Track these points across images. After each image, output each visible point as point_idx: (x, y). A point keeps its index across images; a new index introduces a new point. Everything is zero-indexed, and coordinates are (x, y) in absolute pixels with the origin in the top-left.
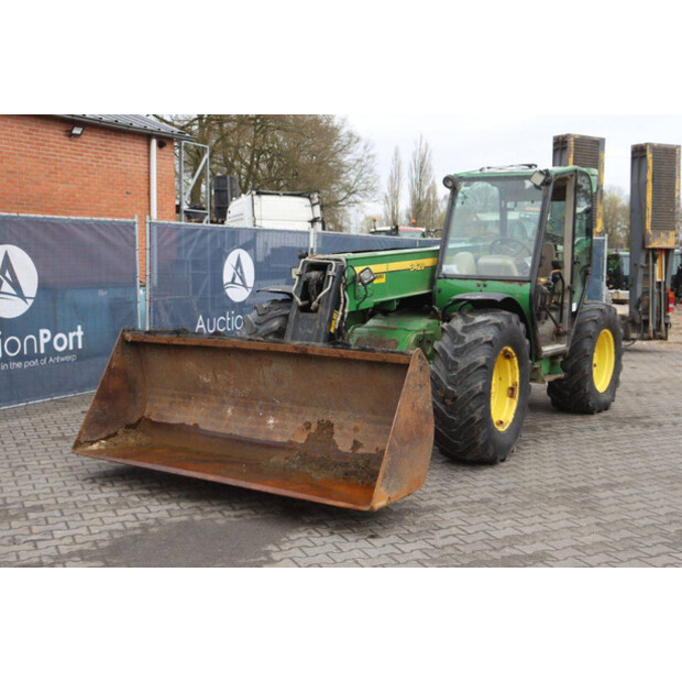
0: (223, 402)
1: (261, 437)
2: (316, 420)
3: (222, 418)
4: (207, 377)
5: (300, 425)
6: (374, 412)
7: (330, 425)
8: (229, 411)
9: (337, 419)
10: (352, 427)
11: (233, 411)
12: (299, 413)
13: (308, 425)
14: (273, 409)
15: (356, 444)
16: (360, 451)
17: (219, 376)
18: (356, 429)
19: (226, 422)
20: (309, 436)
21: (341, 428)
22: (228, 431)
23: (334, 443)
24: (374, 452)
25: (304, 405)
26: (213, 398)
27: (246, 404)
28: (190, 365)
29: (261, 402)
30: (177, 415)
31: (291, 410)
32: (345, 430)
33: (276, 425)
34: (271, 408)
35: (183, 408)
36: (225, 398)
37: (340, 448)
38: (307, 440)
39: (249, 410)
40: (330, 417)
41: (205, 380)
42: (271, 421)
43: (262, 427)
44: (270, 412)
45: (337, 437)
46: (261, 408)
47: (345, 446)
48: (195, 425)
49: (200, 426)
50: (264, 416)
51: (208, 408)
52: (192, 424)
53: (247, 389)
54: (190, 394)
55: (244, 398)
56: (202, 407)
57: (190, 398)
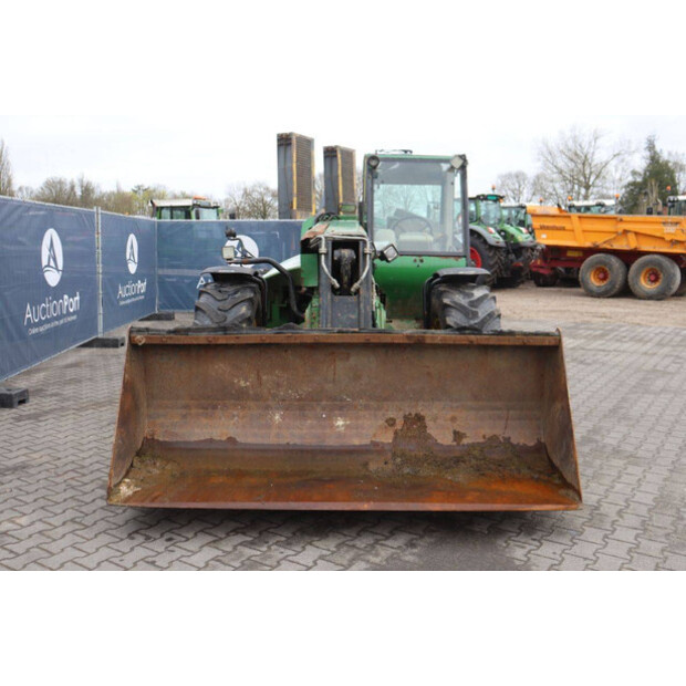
0: (267, 408)
1: (331, 442)
2: (401, 414)
3: (268, 426)
4: (246, 380)
5: (381, 422)
6: (476, 398)
7: (420, 418)
8: (277, 417)
9: (429, 411)
10: (449, 416)
11: (283, 417)
12: (379, 409)
13: (391, 422)
14: (341, 408)
15: (458, 436)
16: (465, 441)
17: (264, 378)
18: (453, 419)
19: (274, 431)
20: (396, 433)
21: (435, 419)
22: (283, 441)
23: (430, 437)
24: (482, 440)
25: (386, 399)
26: (251, 404)
27: (300, 406)
28: (220, 368)
29: (324, 403)
30: (197, 430)
31: (367, 407)
32: (440, 421)
33: (347, 427)
34: (338, 405)
35: (204, 421)
36: (270, 403)
37: (439, 441)
38: (395, 438)
39: (307, 412)
40: (421, 409)
41: (242, 384)
42: (340, 423)
43: (328, 431)
44: (337, 412)
45: (432, 430)
46: (324, 409)
47: (445, 439)
48: (231, 440)
49: (238, 440)
50: (329, 418)
51: (243, 417)
52: (224, 438)
53: (306, 389)
54: (215, 402)
55: (299, 400)
56: (234, 416)
57: (215, 407)
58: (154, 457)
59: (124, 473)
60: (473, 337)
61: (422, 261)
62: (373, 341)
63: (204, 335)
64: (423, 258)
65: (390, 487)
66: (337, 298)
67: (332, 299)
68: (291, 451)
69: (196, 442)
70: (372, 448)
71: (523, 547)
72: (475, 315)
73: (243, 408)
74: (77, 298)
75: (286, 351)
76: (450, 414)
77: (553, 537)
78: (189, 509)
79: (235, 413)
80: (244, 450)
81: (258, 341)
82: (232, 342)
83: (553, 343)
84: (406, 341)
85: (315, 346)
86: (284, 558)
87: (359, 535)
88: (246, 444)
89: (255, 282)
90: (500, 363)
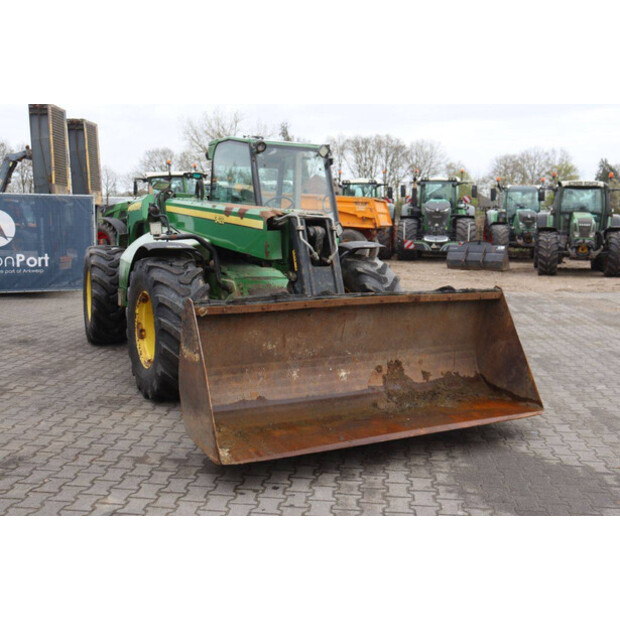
0: (287, 367)
2: (386, 362)
3: (289, 383)
4: (273, 344)
5: (372, 370)
6: (435, 343)
7: (398, 363)
8: (295, 374)
9: (403, 357)
10: (417, 360)
11: (299, 374)
12: (370, 359)
13: (379, 369)
14: (343, 361)
15: (425, 375)
16: (431, 378)
17: (288, 340)
18: (420, 362)
19: (294, 387)
20: (384, 377)
21: (408, 364)
22: (304, 395)
23: (407, 378)
24: (442, 377)
25: (375, 351)
26: (274, 364)
27: (312, 363)
28: (253, 334)
29: (331, 358)
30: (230, 394)
31: (362, 359)
32: (412, 365)
33: (348, 376)
34: (342, 359)
36: (289, 362)
37: (414, 380)
38: (384, 382)
39: (317, 367)
40: (398, 356)
41: (270, 347)
42: (343, 374)
43: (335, 382)
44: (340, 365)
45: (408, 373)
46: (330, 363)
47: (418, 379)
48: (260, 398)
49: (267, 398)
50: (334, 370)
51: (268, 377)
52: (255, 398)
53: (320, 347)
54: (244, 366)
55: (313, 357)
56: (259, 378)
57: (243, 371)
62: (386, 301)
63: (259, 303)
66: (316, 269)
68: (313, 402)
69: (231, 405)
70: (371, 391)
73: (268, 369)
75: (309, 315)
76: (418, 358)
79: (260, 374)
80: (275, 406)
84: (407, 301)
88: (274, 401)
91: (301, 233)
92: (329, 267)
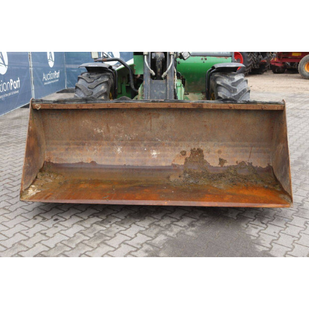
0: (113, 144)
1: (149, 164)
2: (189, 149)
3: (114, 155)
4: (101, 129)
5: (178, 153)
6: (233, 140)
7: (200, 151)
8: (119, 150)
9: (204, 147)
10: (217, 150)
11: (122, 150)
12: (177, 145)
13: (184, 153)
14: (155, 145)
15: (222, 161)
16: (226, 165)
17: (111, 128)
18: (219, 152)
19: (118, 158)
20: (186, 159)
21: (208, 152)
22: (122, 164)
23: (206, 162)
24: (235, 164)
25: (180, 140)
26: (104, 142)
27: (132, 144)
28: (86, 122)
29: (145, 142)
30: (74, 157)
31: (170, 145)
32: (211, 153)
33: (158, 155)
34: (153, 143)
35: (78, 152)
36: (115, 142)
37: (211, 164)
38: (185, 163)
39: (135, 148)
40: (201, 146)
41: (99, 131)
42: (154, 153)
43: (147, 158)
44: (152, 147)
45: (207, 158)
46: (145, 145)
47: (214, 163)
48: (93, 162)
49: (97, 162)
50: (148, 150)
51: (100, 150)
52: (89, 162)
53: (135, 134)
54: (84, 141)
55: (132, 140)
56: (95, 149)
57: (84, 144)
58: (50, 172)
59: (31, 182)
60: (231, 105)
61: (206, 59)
62: (172, 107)
63: (75, 103)
64: (207, 57)
65: (181, 192)
66: (154, 81)
67: (151, 82)
68: (126, 169)
69: (73, 164)
70: (172, 168)
71: (257, 228)
72: (235, 90)
73: (100, 145)
74: (19, 81)
75: (123, 112)
76: (217, 149)
77: (274, 222)
78: (65, 204)
79: (95, 147)
80: (100, 168)
81: (106, 107)
82: (91, 108)
83: (280, 108)
84: (192, 107)
85: (139, 110)
86: (119, 232)
87: (162, 218)
88: (101, 165)
89: (110, 72)
90: (248, 120)
91: (146, 57)
92: (164, 81)
